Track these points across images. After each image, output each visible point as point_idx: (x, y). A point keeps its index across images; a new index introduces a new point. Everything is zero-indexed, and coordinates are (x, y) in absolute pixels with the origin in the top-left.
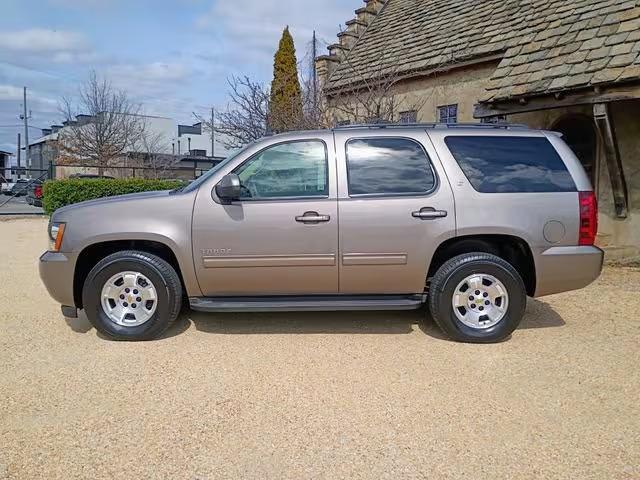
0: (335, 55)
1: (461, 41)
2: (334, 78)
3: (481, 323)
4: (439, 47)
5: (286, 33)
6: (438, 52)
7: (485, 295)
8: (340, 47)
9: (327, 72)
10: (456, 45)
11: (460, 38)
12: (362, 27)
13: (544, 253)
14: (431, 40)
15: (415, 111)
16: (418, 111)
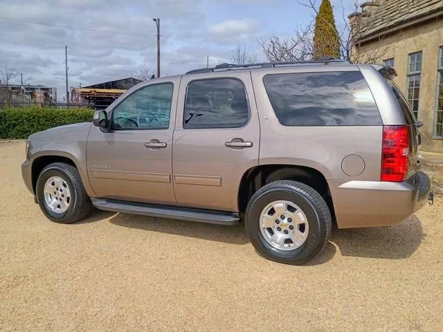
0: (365, 11)
3: (286, 245)
7: (290, 220)
8: (371, 4)
13: (341, 186)
15: (421, 51)
16: (424, 52)
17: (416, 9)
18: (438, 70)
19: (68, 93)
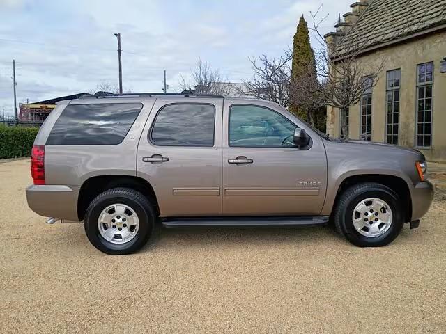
0: (340, 31)
1: (438, 9)
2: (339, 49)
4: (419, 16)
5: (302, 20)
6: (417, 20)
8: (345, 25)
9: (334, 45)
10: (432, 14)
11: (436, 7)
12: (363, 7)
14: (414, 11)
15: (399, 69)
16: (402, 69)
17: (392, 30)
18: (417, 86)
19: (16, 109)
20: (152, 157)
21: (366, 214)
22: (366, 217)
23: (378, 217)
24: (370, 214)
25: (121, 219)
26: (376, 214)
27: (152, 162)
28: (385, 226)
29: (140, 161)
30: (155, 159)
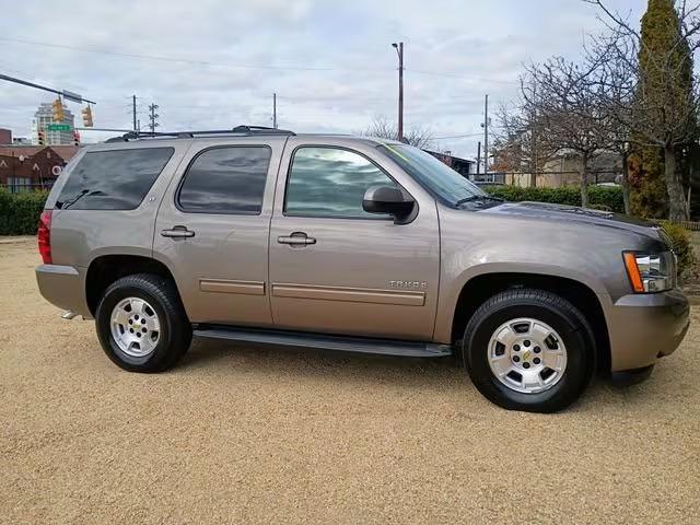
20: (173, 230)
21: (517, 348)
22: (517, 353)
23: (539, 355)
24: (524, 349)
25: (140, 320)
26: (537, 350)
27: (173, 237)
28: (555, 374)
29: (158, 235)
30: (180, 234)
